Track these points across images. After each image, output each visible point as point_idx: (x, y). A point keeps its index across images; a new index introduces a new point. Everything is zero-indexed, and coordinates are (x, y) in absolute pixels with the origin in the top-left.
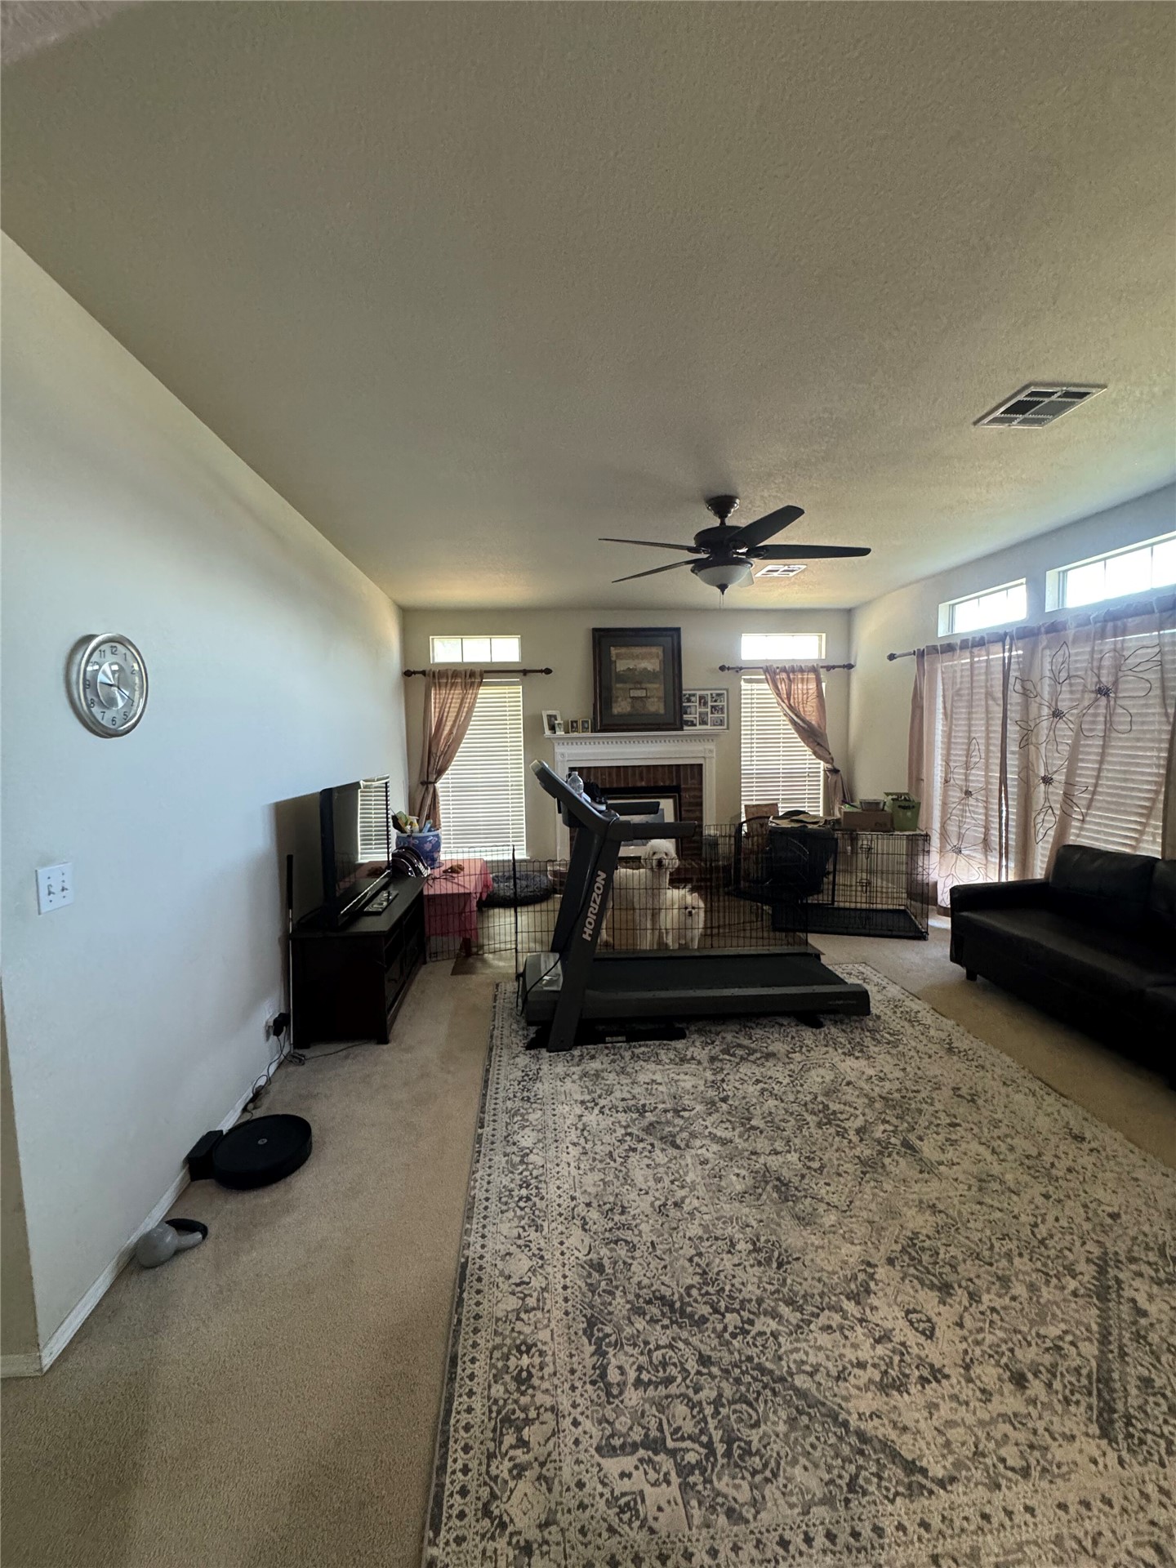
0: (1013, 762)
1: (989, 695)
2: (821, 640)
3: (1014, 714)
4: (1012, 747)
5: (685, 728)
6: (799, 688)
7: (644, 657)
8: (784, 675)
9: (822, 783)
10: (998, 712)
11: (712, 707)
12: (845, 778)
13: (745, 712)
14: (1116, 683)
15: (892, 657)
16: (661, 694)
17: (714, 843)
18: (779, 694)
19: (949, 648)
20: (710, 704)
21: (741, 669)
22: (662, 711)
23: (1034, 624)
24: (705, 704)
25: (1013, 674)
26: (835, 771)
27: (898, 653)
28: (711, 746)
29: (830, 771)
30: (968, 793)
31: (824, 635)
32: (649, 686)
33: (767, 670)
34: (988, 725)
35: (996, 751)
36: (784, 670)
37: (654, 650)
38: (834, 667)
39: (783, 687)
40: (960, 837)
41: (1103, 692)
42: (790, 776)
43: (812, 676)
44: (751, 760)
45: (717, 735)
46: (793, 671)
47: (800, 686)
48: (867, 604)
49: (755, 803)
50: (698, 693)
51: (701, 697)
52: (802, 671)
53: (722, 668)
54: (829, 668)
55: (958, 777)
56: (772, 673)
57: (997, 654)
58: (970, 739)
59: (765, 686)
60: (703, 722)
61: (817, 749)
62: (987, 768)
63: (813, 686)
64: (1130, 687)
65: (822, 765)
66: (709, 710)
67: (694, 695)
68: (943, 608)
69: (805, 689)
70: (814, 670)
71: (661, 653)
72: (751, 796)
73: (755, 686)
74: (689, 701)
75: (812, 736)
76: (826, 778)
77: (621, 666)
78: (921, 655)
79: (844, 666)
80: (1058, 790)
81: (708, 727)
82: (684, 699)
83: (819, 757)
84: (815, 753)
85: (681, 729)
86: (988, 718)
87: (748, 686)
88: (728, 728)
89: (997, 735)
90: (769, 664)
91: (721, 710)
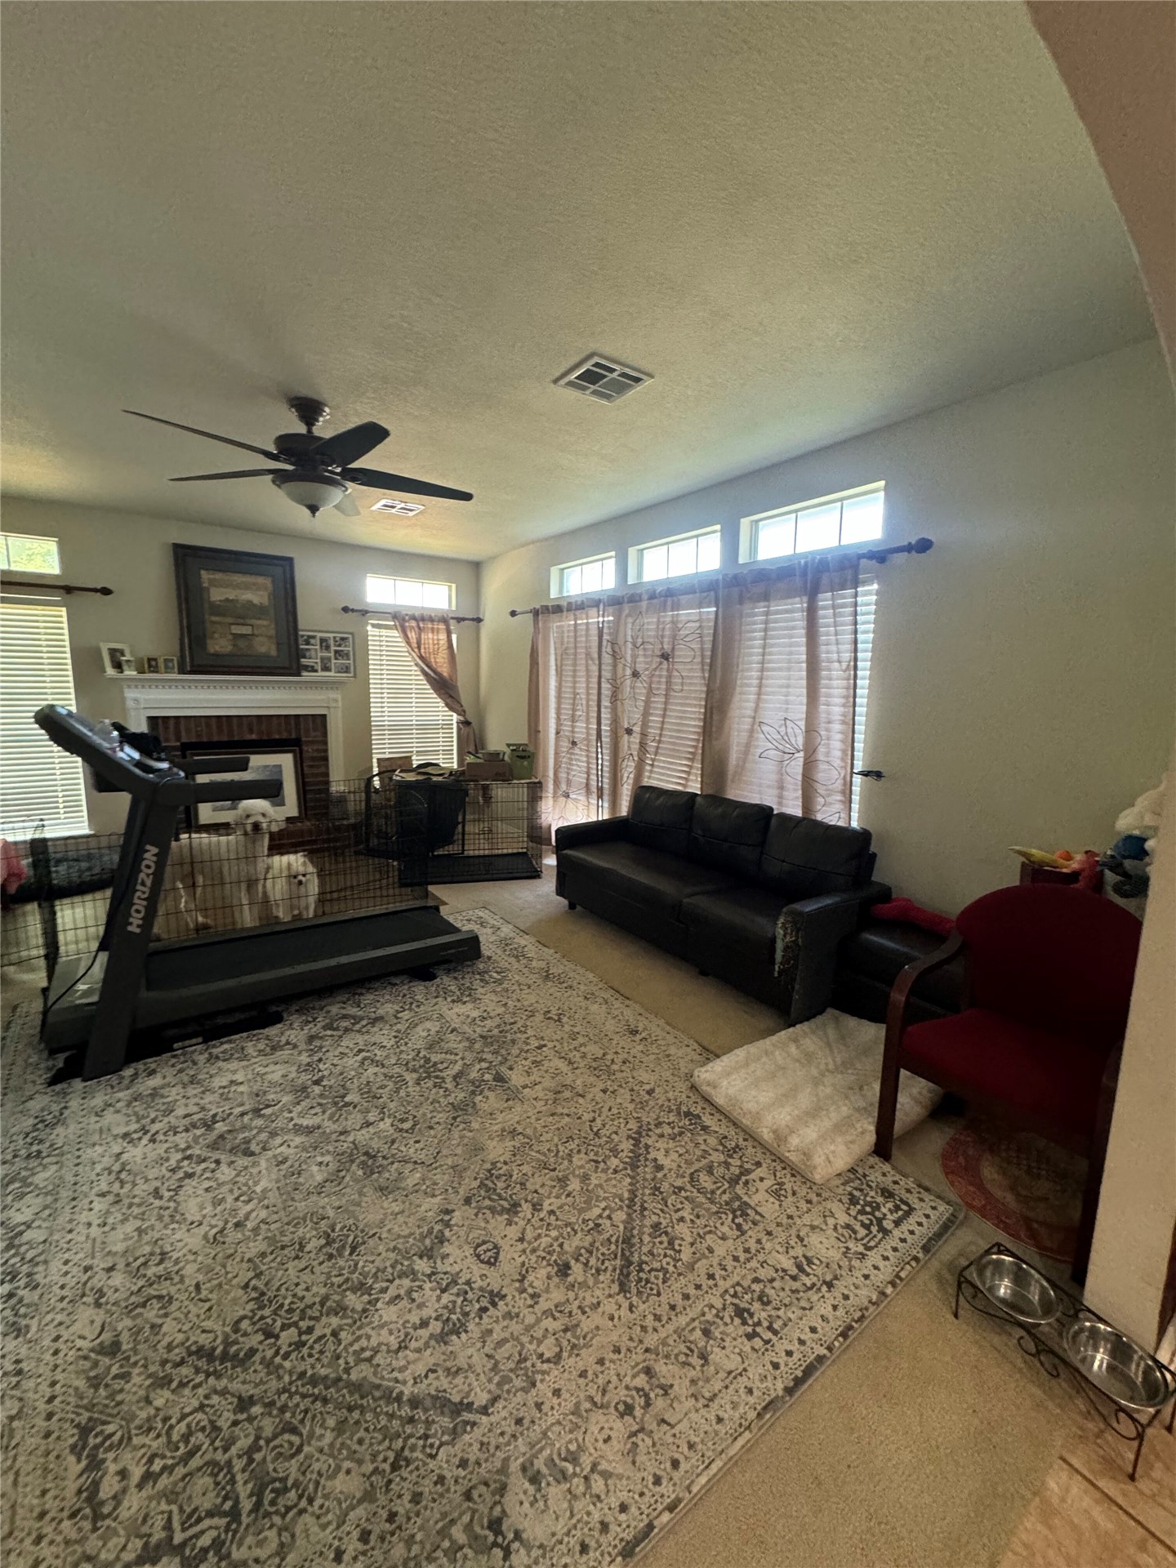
0: (606, 715)
1: (588, 655)
2: (450, 590)
3: (606, 674)
4: (605, 703)
5: (304, 673)
6: (428, 638)
7: (247, 587)
8: (413, 624)
9: (455, 735)
10: (595, 668)
11: (336, 652)
12: (477, 732)
13: (373, 659)
14: (673, 649)
15: (513, 614)
16: (272, 632)
17: (342, 800)
18: (408, 643)
19: (558, 609)
20: (333, 648)
21: (367, 612)
22: (274, 653)
23: (619, 594)
24: (328, 648)
25: (606, 637)
26: (467, 723)
27: (518, 610)
28: (333, 695)
29: (463, 723)
30: (574, 743)
31: (454, 586)
32: (253, 621)
33: (395, 617)
34: (588, 682)
35: (594, 704)
36: (413, 618)
37: (260, 580)
38: (464, 619)
39: (412, 635)
40: (569, 783)
41: (665, 657)
42: (423, 728)
43: (442, 626)
44: (382, 710)
45: (342, 683)
46: (423, 619)
47: (430, 635)
48: (493, 558)
49: (387, 756)
50: (319, 635)
51: (322, 640)
52: (432, 620)
53: (345, 609)
54: (459, 620)
55: (566, 728)
56: (405, 621)
57: (594, 619)
58: (575, 694)
59: (395, 633)
60: (326, 669)
61: (448, 701)
62: (588, 721)
63: (443, 636)
64: (683, 654)
65: (455, 717)
66: (332, 655)
67: (314, 637)
68: (554, 571)
69: (435, 639)
70: (444, 620)
71: (270, 586)
72: (383, 748)
73: (384, 632)
74: (308, 643)
75: (444, 687)
76: (458, 727)
77: (217, 595)
78: (536, 613)
79: (473, 620)
80: (635, 739)
81: (332, 674)
82: (301, 641)
83: (451, 709)
84: (447, 705)
85: (299, 675)
86: (588, 676)
87: (376, 631)
88: (355, 676)
89: (595, 692)
90: (397, 609)
91: (346, 656)
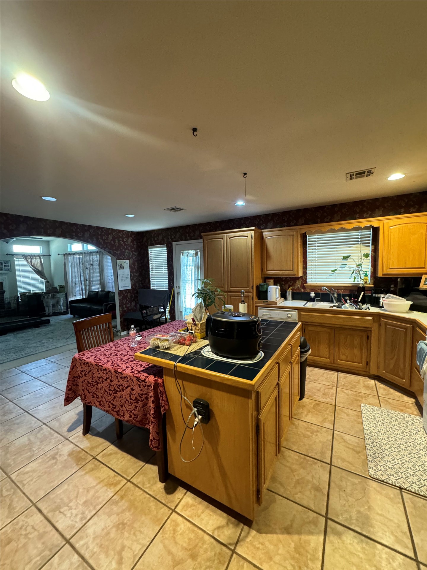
0: (82, 277)
1: (77, 265)
2: (40, 248)
3: (81, 268)
4: (82, 274)
6: (34, 261)
8: (29, 257)
9: (44, 285)
10: (79, 267)
11: (4, 265)
12: (51, 284)
13: (16, 267)
14: (93, 263)
15: (59, 254)
18: (28, 262)
19: (69, 254)
21: (14, 255)
23: (82, 251)
25: (80, 260)
26: (48, 282)
28: (6, 277)
29: (46, 282)
30: (76, 284)
34: (77, 270)
35: (79, 275)
38: (45, 255)
39: (29, 260)
40: (75, 293)
41: (92, 265)
42: (34, 284)
43: (38, 257)
44: (20, 279)
45: (8, 273)
46: (32, 256)
47: (35, 260)
48: (53, 240)
49: (23, 292)
52: (35, 256)
53: (7, 254)
55: (74, 281)
56: (25, 256)
57: (78, 256)
58: (75, 273)
59: (23, 260)
61: (42, 276)
62: (78, 278)
63: (39, 260)
65: (44, 281)
68: (69, 245)
72: (21, 290)
73: (19, 260)
75: (40, 273)
78: (64, 255)
79: (48, 255)
80: (88, 281)
81: (4, 271)
83: (42, 278)
86: (77, 269)
87: (17, 260)
88: (11, 271)
89: (79, 272)
90: (24, 254)
91: (8, 266)
